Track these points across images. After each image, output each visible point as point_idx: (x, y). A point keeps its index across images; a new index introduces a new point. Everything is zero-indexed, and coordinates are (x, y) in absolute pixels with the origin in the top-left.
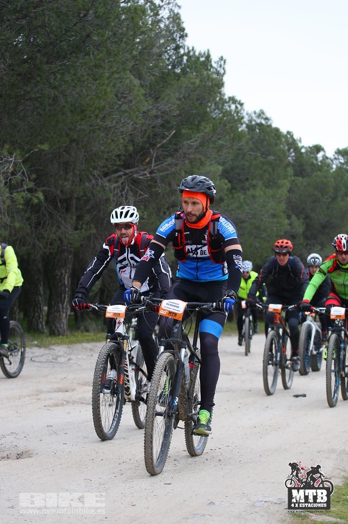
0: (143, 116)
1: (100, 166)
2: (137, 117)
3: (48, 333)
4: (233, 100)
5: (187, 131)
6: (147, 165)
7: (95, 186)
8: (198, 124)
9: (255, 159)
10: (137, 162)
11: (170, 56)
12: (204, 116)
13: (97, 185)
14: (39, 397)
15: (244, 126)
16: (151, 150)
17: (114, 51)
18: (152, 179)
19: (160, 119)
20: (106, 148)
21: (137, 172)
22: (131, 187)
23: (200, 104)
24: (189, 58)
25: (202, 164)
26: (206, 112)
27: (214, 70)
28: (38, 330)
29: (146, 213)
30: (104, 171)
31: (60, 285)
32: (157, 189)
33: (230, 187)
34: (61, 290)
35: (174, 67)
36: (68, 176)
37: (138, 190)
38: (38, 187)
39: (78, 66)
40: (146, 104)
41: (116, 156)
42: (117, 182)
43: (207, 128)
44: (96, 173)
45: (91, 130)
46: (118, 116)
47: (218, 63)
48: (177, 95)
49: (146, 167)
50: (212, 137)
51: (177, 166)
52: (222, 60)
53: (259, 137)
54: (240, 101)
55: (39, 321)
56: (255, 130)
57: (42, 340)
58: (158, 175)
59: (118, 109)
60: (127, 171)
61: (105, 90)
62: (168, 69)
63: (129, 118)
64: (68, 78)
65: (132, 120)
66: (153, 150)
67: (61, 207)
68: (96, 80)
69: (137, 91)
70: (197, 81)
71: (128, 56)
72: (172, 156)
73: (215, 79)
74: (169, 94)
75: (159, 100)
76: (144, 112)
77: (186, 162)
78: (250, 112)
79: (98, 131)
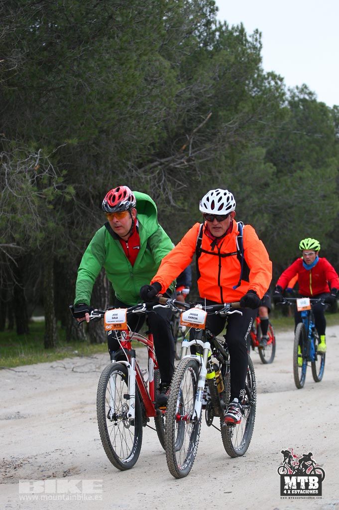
0: (176, 100)
1: (134, 156)
2: (170, 102)
3: (89, 341)
4: (272, 75)
5: (225, 112)
6: (183, 153)
7: (130, 178)
8: (236, 104)
9: (301, 138)
10: (173, 150)
11: (201, 33)
12: (242, 95)
13: (132, 177)
14: (83, 410)
15: (286, 103)
16: (187, 136)
17: (140, 31)
18: (191, 166)
19: (194, 102)
20: (139, 137)
21: (173, 161)
22: (169, 178)
23: (237, 83)
24: (222, 33)
25: (244, 147)
26: (244, 91)
27: (250, 44)
28: (78, 338)
29: (186, 204)
30: (138, 162)
31: (98, 288)
32: (197, 177)
33: (276, 171)
34: (100, 294)
35: (206, 45)
36: (100, 169)
37: (176, 180)
38: (68, 184)
39: (103, 50)
40: (179, 86)
41: (150, 145)
42: (152, 173)
43: (246, 107)
44: (129, 164)
45: (121, 119)
46: (149, 102)
47: (253, 37)
48: (211, 74)
49: (183, 154)
50: (252, 117)
51: (217, 151)
52: (257, 33)
53: (303, 114)
54: (279, 75)
55: (79, 329)
56: (298, 106)
57: (83, 349)
58: (196, 163)
59: (149, 94)
60: (163, 160)
61: (133, 74)
62: (200, 47)
63: (162, 103)
64: (92, 64)
65: (165, 106)
66: (189, 135)
67: (94, 203)
68: (122, 64)
69: (168, 74)
70: (232, 59)
71: (155, 36)
72: (210, 140)
73: (251, 53)
74: (202, 74)
75: (192, 81)
76: (177, 96)
77: (225, 146)
78: (291, 87)
79: (128, 119)
